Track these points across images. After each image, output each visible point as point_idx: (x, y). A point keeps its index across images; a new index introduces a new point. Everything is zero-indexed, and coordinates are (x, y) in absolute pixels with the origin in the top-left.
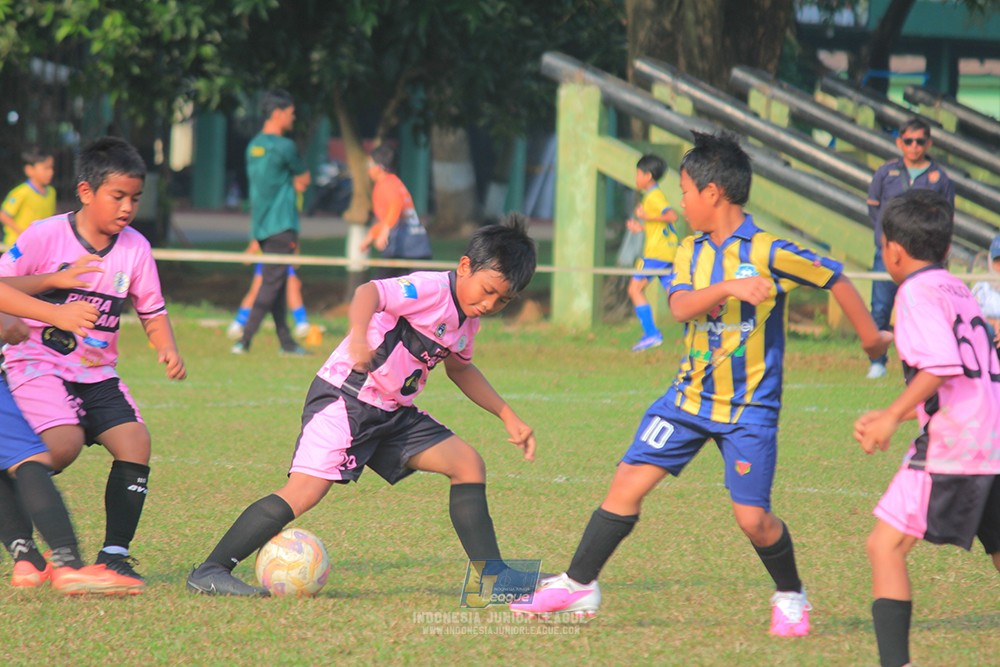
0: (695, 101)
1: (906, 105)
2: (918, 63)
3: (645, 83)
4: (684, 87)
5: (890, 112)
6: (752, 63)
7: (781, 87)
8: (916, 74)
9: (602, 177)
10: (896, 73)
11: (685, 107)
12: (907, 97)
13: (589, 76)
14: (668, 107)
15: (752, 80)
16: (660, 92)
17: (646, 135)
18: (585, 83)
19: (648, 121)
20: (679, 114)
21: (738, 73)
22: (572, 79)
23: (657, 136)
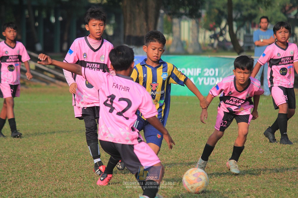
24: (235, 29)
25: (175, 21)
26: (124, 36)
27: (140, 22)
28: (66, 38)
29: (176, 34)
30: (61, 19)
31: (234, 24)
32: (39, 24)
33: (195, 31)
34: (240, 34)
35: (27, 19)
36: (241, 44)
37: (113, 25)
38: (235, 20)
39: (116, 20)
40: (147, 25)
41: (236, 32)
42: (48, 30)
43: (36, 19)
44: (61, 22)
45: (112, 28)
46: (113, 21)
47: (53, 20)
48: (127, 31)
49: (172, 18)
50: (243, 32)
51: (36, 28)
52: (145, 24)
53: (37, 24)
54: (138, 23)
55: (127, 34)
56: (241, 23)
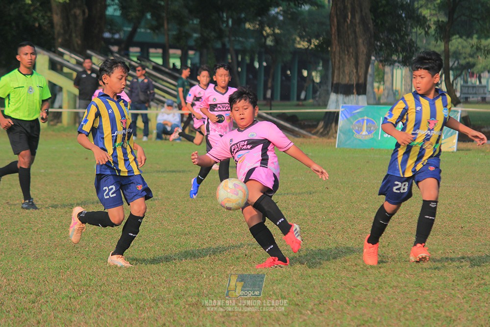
0: (77, 60)
1: (139, 62)
2: (137, 49)
3: (61, 55)
4: (73, 56)
5: (133, 63)
6: (92, 49)
7: (102, 56)
8: (137, 52)
9: (50, 82)
10: (132, 52)
11: (74, 62)
12: (138, 59)
13: (45, 53)
14: (68, 62)
15: (93, 54)
16: (66, 57)
17: (62, 69)
18: (44, 54)
19: (62, 65)
20: (72, 64)
21: (89, 52)
22: (40, 53)
23: (66, 70)
24: (452, 78)
25: (387, 69)
26: (332, 83)
27: (349, 68)
28: (269, 85)
29: (388, 84)
30: (265, 64)
31: (451, 72)
32: (241, 69)
33: (409, 80)
34: (456, 84)
35: (229, 63)
36: (458, 95)
37: (320, 71)
38: (452, 69)
39: (323, 66)
40: (357, 72)
41: (453, 81)
42: (251, 76)
43: (239, 64)
44: (265, 67)
45: (319, 74)
46: (320, 68)
47: (257, 65)
48: (335, 79)
49: (384, 66)
50: (460, 82)
51: (238, 73)
52: (355, 71)
53: (240, 69)
54: (347, 70)
55: (335, 82)
56: (458, 72)
